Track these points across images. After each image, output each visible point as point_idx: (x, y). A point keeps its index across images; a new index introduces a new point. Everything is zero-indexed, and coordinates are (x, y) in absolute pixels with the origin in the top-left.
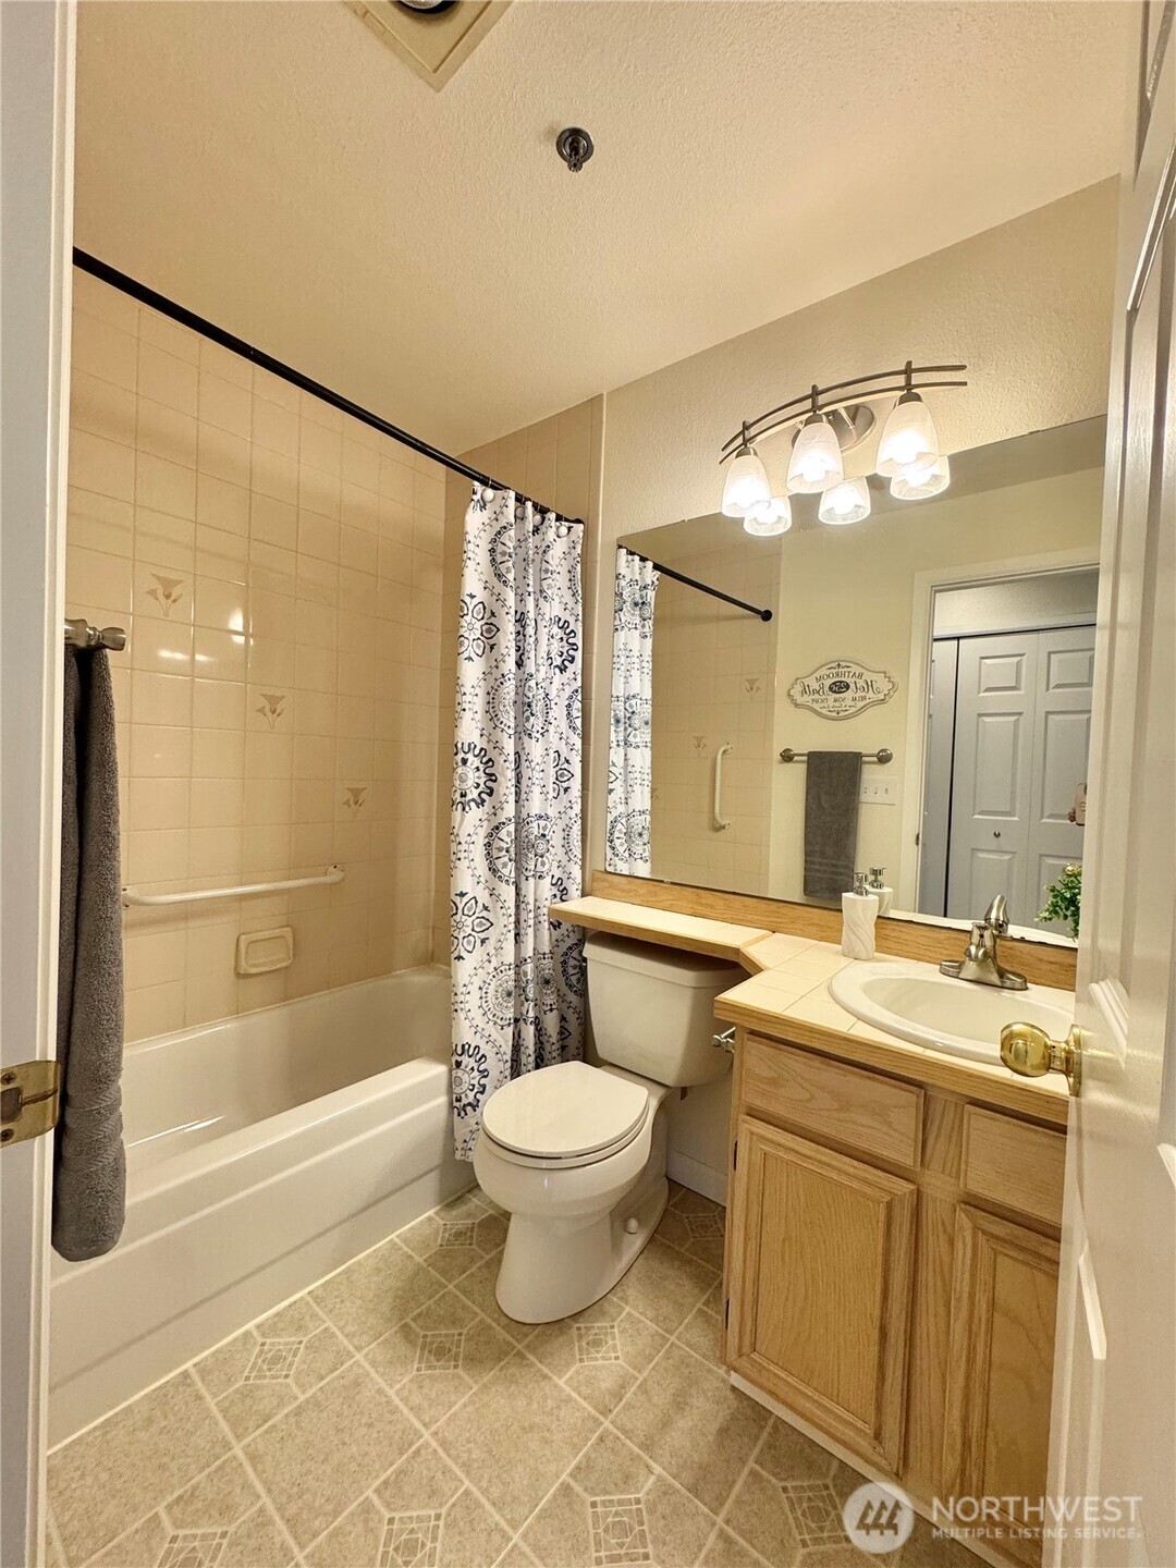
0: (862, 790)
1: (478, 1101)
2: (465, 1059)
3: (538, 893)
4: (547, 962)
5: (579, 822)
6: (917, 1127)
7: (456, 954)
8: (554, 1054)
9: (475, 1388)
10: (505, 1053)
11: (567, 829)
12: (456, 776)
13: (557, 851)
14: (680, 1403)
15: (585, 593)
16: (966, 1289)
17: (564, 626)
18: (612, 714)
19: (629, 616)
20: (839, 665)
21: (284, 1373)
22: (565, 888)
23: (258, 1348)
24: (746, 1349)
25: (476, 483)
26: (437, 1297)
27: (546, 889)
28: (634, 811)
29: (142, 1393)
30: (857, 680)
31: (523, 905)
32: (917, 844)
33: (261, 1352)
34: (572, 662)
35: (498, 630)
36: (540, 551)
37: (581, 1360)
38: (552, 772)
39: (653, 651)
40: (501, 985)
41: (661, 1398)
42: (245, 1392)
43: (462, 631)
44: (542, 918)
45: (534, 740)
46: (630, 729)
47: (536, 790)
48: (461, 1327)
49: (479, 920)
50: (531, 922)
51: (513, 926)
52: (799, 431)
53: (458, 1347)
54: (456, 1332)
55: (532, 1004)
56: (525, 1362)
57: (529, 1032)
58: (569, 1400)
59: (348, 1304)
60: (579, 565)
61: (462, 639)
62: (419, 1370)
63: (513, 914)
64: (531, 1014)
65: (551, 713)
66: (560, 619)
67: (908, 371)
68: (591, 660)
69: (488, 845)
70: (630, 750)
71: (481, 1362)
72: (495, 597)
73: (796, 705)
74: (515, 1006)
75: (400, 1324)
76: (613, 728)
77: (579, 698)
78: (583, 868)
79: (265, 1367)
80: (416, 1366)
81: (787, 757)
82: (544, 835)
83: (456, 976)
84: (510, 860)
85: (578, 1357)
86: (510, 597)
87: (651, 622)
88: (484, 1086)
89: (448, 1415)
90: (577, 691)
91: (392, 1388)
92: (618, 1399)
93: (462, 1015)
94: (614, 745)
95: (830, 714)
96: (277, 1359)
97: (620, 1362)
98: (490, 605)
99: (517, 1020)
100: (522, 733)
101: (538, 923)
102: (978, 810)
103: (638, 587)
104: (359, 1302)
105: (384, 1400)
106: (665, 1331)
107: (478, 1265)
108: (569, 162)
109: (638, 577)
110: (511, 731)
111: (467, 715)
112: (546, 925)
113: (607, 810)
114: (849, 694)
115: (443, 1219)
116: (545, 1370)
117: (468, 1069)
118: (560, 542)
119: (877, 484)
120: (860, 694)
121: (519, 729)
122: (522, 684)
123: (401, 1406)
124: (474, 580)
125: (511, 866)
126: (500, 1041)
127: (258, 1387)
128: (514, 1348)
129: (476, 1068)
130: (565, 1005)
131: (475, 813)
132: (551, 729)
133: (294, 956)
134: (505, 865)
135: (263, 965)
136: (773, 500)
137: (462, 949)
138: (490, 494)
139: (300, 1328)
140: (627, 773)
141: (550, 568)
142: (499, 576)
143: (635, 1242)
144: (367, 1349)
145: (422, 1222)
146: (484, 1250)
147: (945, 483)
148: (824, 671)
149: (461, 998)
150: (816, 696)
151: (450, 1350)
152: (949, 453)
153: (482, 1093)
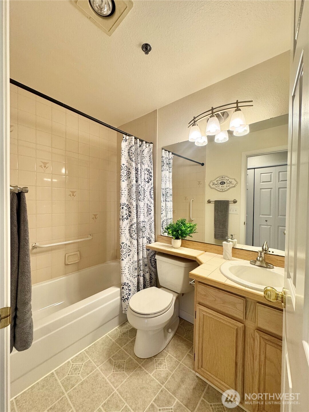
0: (229, 210)
1: (128, 298)
2: (125, 287)
3: (143, 242)
4: (146, 260)
5: (154, 222)
6: (244, 309)
7: (122, 259)
8: (148, 284)
9: (128, 377)
10: (135, 285)
11: (150, 224)
12: (121, 212)
13: (148, 230)
14: (182, 381)
15: (154, 162)
16: (258, 353)
17: (148, 171)
18: (162, 193)
19: (166, 167)
20: (222, 177)
21: (78, 373)
22: (150, 240)
23: (71, 366)
24: (200, 367)
25: (124, 135)
26: (118, 351)
27: (145, 240)
28: (168, 218)
29: (41, 379)
30: (227, 181)
31: (139, 245)
32: (245, 224)
33: (72, 367)
34: (151, 180)
35: (131, 173)
36: (142, 151)
37: (156, 369)
38: (146, 209)
39: (172, 176)
40: (134, 267)
41: (178, 380)
42: (68, 378)
43: (121, 174)
44: (144, 248)
45: (141, 202)
46: (167, 197)
47: (142, 214)
48: (125, 359)
49: (127, 250)
50: (141, 250)
51: (137, 251)
52: (209, 119)
53: (124, 365)
54: (123, 361)
55: (142, 271)
56: (142, 369)
57: (141, 279)
58: (153, 380)
59: (95, 353)
60: (152, 155)
61: (121, 176)
62: (113, 372)
63: (136, 248)
64: (142, 274)
65: (146, 194)
66: (147, 169)
67: (237, 103)
68: (156, 180)
69: (129, 230)
70: (167, 202)
71: (130, 369)
72: (130, 165)
73: (211, 188)
74: (138, 272)
75: (108, 359)
76: (162, 197)
77: (153, 190)
78: (155, 234)
79: (73, 371)
80: (113, 370)
81: (209, 202)
82: (144, 226)
83: (122, 265)
84: (135, 234)
85: (155, 368)
86: (134, 164)
87: (171, 168)
88: (130, 294)
89: (121, 385)
90: (152, 188)
91: (106, 377)
92: (166, 380)
93: (123, 275)
94: (162, 201)
95: (220, 190)
96: (76, 369)
97: (167, 369)
98: (128, 166)
99: (138, 275)
100: (138, 200)
101: (143, 250)
102: (261, 214)
103: (168, 159)
104: (98, 353)
105: (104, 380)
106: (179, 360)
107: (129, 342)
108: (145, 52)
109: (168, 157)
110: (135, 200)
111: (123, 196)
112: (145, 250)
113: (161, 219)
114: (225, 185)
115: (120, 329)
116: (147, 372)
117: (125, 289)
118: (147, 149)
119: (230, 133)
120: (228, 185)
121: (137, 199)
122: (137, 187)
123: (109, 382)
124: (124, 160)
125: (136, 235)
126: (134, 281)
127: (72, 377)
128: (139, 365)
129: (128, 289)
130: (151, 271)
131: (126, 222)
132: (146, 198)
133: (80, 259)
134: (134, 235)
135: (72, 262)
136: (202, 137)
137: (123, 257)
138: (128, 137)
139: (82, 360)
140: (166, 208)
141: (144, 156)
142: (131, 159)
143: (171, 335)
144: (100, 366)
145: (114, 330)
146: (130, 338)
147: (248, 131)
148: (218, 179)
149: (123, 270)
150: (217, 186)
151: (122, 366)
152: (249, 124)
153: (129, 295)
